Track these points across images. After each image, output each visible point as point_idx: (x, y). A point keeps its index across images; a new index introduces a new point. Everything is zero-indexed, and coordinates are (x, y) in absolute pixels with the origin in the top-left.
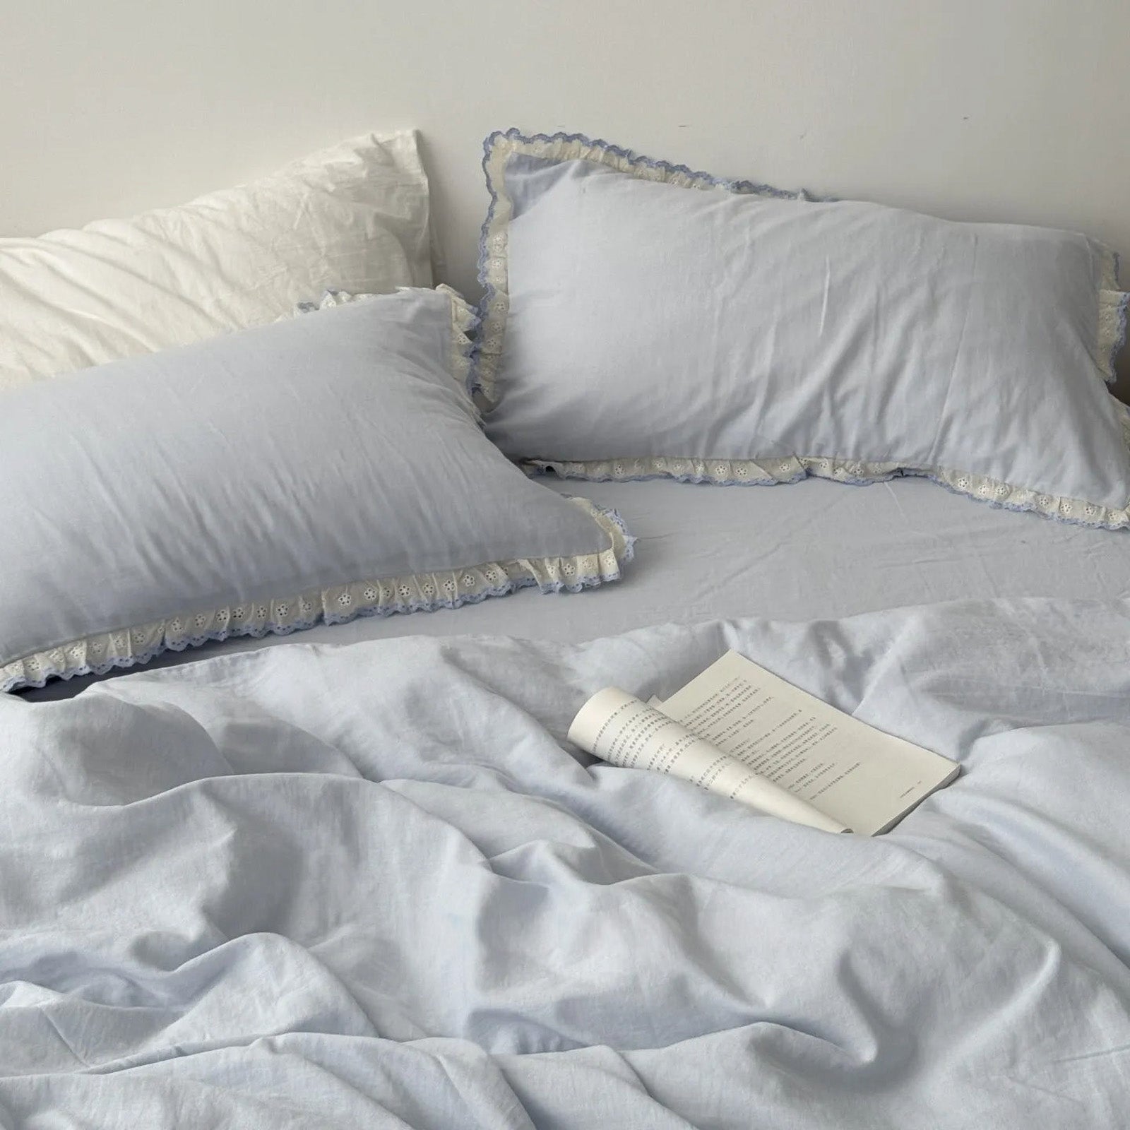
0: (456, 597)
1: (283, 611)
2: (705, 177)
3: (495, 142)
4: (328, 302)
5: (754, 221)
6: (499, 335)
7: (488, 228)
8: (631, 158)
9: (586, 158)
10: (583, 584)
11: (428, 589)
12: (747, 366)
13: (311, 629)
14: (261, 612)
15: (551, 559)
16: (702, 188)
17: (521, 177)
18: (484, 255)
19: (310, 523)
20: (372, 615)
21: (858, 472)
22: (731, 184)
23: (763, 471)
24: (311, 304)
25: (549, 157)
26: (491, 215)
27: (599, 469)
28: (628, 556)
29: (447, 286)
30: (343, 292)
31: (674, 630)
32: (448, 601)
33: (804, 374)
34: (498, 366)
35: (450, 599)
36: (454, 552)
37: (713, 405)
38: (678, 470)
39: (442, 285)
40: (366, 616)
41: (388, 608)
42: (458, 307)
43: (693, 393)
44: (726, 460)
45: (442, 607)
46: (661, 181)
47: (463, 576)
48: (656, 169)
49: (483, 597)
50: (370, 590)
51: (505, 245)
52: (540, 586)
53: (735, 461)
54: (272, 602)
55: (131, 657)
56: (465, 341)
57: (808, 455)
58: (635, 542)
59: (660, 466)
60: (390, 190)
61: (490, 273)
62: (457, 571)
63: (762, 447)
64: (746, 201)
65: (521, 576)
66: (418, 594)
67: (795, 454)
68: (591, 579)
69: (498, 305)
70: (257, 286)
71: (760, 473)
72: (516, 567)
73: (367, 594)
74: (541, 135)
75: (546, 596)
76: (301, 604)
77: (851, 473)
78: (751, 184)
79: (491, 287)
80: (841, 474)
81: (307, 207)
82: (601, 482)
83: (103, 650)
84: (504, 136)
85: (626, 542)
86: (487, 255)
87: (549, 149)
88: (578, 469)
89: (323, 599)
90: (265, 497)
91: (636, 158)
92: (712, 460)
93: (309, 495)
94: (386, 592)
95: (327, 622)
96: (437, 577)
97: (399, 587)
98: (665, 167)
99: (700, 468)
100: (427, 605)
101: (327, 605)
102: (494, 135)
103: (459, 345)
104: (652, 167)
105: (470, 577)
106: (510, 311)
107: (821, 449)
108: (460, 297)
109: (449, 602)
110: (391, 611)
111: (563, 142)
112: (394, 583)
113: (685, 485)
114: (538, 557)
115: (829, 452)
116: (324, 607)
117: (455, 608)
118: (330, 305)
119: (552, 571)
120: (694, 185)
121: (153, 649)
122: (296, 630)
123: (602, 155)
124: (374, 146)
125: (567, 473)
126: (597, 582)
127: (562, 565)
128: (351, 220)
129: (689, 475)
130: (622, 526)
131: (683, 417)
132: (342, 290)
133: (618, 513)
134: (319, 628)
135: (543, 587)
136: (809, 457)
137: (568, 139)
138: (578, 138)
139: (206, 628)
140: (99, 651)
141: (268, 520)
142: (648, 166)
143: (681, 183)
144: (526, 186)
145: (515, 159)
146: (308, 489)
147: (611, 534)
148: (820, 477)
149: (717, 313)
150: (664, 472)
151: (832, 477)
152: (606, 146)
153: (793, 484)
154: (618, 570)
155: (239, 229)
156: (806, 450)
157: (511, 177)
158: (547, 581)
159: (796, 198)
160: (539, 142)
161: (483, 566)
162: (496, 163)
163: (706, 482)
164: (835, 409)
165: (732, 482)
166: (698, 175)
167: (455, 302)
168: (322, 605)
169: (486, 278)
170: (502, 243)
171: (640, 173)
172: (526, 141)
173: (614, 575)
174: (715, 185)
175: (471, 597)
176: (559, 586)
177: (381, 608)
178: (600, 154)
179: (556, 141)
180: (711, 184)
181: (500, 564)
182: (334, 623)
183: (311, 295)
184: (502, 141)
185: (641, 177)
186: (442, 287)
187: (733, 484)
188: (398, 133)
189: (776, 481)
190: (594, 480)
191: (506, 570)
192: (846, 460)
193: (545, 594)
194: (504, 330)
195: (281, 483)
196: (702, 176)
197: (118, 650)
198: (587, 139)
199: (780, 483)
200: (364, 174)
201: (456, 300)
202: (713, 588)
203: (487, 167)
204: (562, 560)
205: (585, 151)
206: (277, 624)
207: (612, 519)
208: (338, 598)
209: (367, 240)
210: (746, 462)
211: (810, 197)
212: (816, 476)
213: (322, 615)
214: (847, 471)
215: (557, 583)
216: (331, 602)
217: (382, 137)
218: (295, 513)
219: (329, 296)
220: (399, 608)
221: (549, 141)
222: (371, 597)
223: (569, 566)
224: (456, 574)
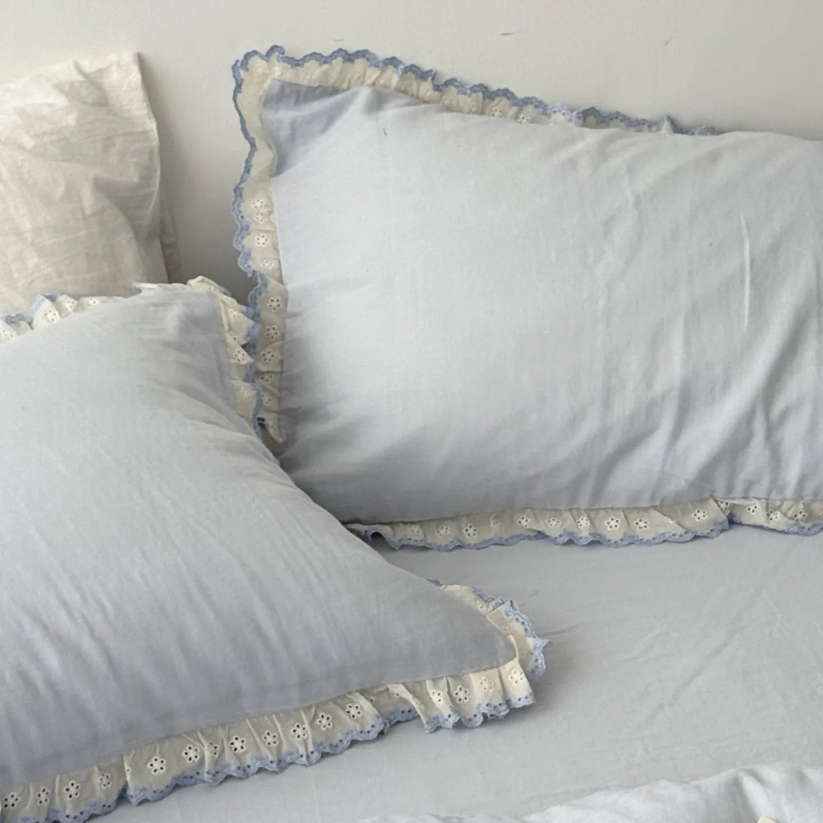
0: (311, 748)
1: (73, 790)
2: (536, 104)
3: (249, 66)
4: (45, 313)
5: (631, 168)
6: (277, 343)
7: (242, 189)
8: (436, 82)
9: (373, 84)
10: (485, 715)
11: (270, 739)
12: (648, 378)
13: (110, 812)
14: (43, 796)
15: (435, 680)
16: (533, 121)
17: (286, 115)
18: (242, 229)
20: (194, 784)
21: (800, 516)
22: (575, 113)
23: (671, 522)
24: (20, 317)
25: (324, 84)
26: (247, 170)
27: (443, 532)
28: (537, 667)
29: (206, 279)
30: (64, 296)
31: (679, 793)
32: (300, 754)
33: (727, 383)
34: (281, 389)
35: (302, 751)
36: (306, 681)
37: (604, 433)
38: (553, 527)
39: (200, 278)
40: (185, 786)
41: (217, 772)
42: (230, 310)
43: (575, 420)
44: (618, 509)
45: (292, 763)
46: (477, 113)
47: (315, 716)
48: (470, 96)
49: (346, 743)
50: (190, 748)
51: (270, 213)
52: (424, 720)
53: (632, 509)
54: (58, 779)
56: (244, 358)
57: (731, 496)
58: (545, 647)
59: (526, 522)
60: (108, 141)
61: (253, 255)
62: (307, 709)
63: (671, 488)
64: (611, 139)
65: (392, 709)
66: (258, 748)
67: (712, 496)
68: (495, 707)
69: (272, 301)
71: (668, 525)
72: (385, 694)
73: (186, 754)
74: (315, 53)
75: (434, 735)
76: (97, 779)
77: (791, 518)
78: (598, 112)
79: (262, 276)
80: (778, 520)
82: (450, 551)
84: (262, 57)
85: (532, 648)
86: (246, 229)
87: (325, 74)
88: (414, 533)
89: (127, 768)
91: (443, 81)
92: (599, 509)
93: (106, 616)
94: (213, 749)
95: (134, 800)
96: (278, 718)
97: (229, 739)
98: (483, 93)
99: (584, 523)
100: (272, 762)
101: (132, 775)
102: (248, 56)
103: (239, 366)
104: (465, 93)
105: (326, 717)
106: (290, 308)
107: (749, 486)
108: (225, 293)
109: (302, 756)
110: (221, 776)
111: (343, 62)
112: (221, 733)
113: (566, 548)
114: (417, 680)
115: (761, 489)
116: (128, 778)
117: (311, 764)
118: (50, 316)
119: (439, 699)
120: (521, 116)
122: (92, 817)
123: (395, 79)
124: (81, 79)
125: (401, 540)
126: (504, 711)
127: (452, 688)
128: (62, 188)
129: (571, 534)
130: (523, 623)
131: (560, 455)
132: (62, 294)
133: (515, 604)
134: (122, 810)
135: (428, 723)
136: (733, 499)
137: (349, 58)
138: (364, 56)
141: (52, 659)
142: (458, 93)
143: (503, 114)
144: (293, 127)
145: (276, 90)
146: (103, 609)
147: (512, 638)
148: (747, 525)
149: (601, 303)
150: (533, 531)
151: (766, 525)
152: (401, 67)
153: (713, 538)
154: (530, 691)
156: (730, 488)
157: (272, 115)
158: (433, 714)
159: (659, 129)
160: (312, 64)
161: (341, 700)
162: (251, 95)
163: (596, 542)
164: (770, 431)
165: (631, 541)
166: (526, 101)
167: (224, 302)
168: (126, 776)
169: (250, 263)
170: (264, 210)
171: (447, 102)
172: (296, 63)
173: (526, 698)
174: (550, 116)
175: (331, 746)
176: (454, 719)
177: (208, 773)
178: (393, 78)
179: (334, 62)
180: (545, 113)
181: (363, 692)
182: (144, 801)
183: (19, 303)
184: (258, 64)
185: (449, 109)
186: (202, 281)
187: (633, 543)
188: (113, 57)
189: (690, 536)
190: (439, 549)
191: (372, 700)
192: (783, 500)
193: (431, 733)
194: (283, 335)
195: (65, 605)
196: (532, 103)
198: (375, 58)
199: (696, 537)
200: (71, 120)
201: (226, 301)
202: (662, 706)
203: (238, 102)
204: (450, 679)
205: (373, 74)
206: (65, 810)
207: (507, 615)
208: (146, 764)
209: (84, 218)
210: (646, 509)
211: (677, 128)
212: (740, 524)
213: (124, 790)
214: (785, 515)
215: (450, 716)
216: (138, 770)
217: (89, 65)
218: (89, 646)
219: (47, 303)
220: (232, 770)
221: (325, 62)
222: (193, 758)
223: (461, 689)
224: (306, 713)
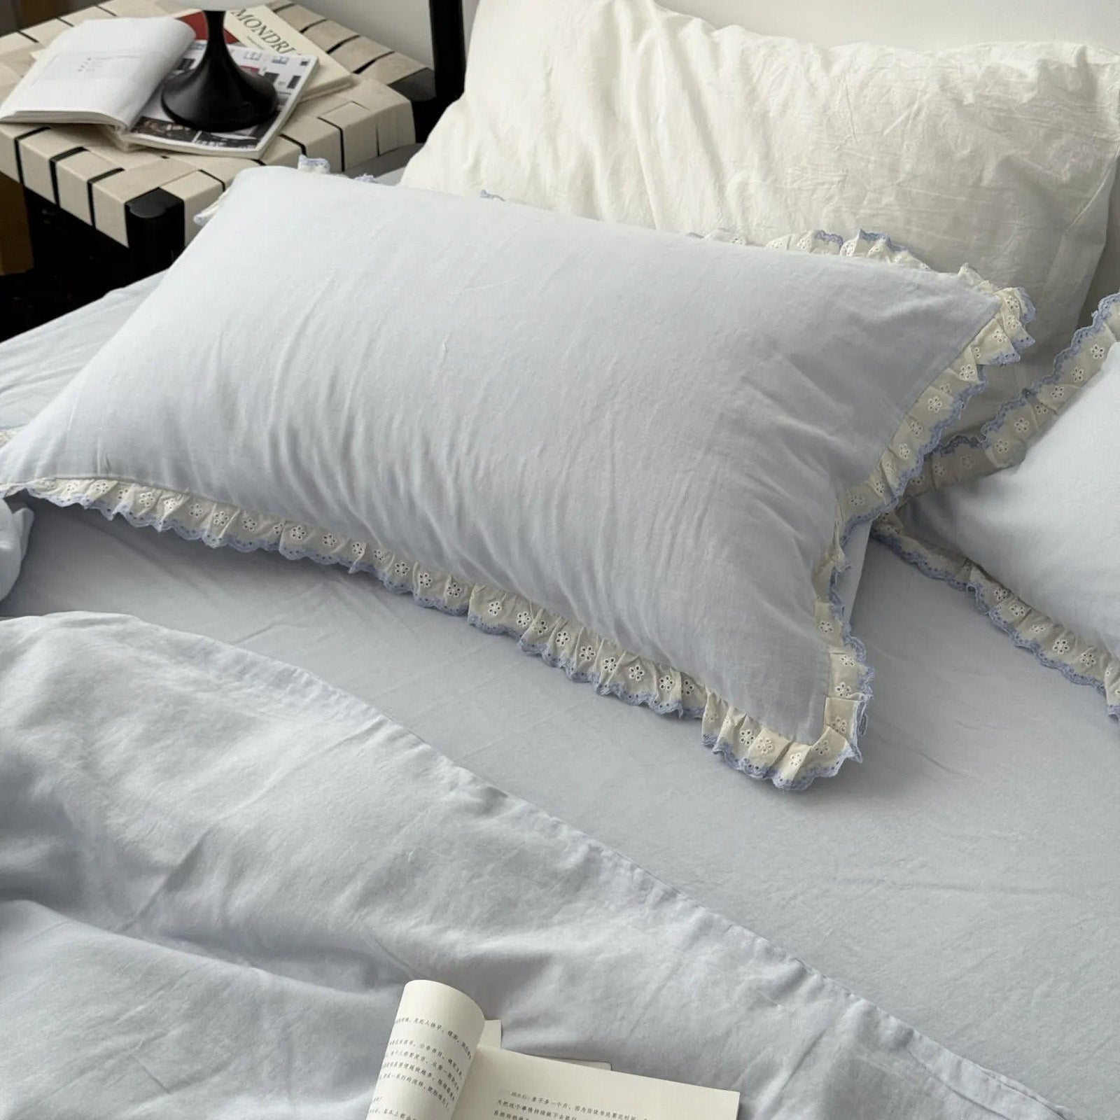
0: (607, 683)
1: (425, 580)
6: (1074, 387)
11: (586, 653)
14: (401, 568)
19: (460, 508)
32: (598, 680)
34: (1042, 425)
35: (601, 679)
40: (512, 638)
41: (532, 646)
45: (589, 683)
47: (632, 664)
49: (640, 700)
50: (525, 615)
54: (417, 565)
55: (220, 539)
56: (971, 376)
60: (1055, 132)
62: (629, 654)
66: (574, 651)
70: (795, 186)
73: (520, 616)
76: (447, 585)
81: (918, 113)
83: (202, 515)
89: (473, 594)
90: (426, 454)
94: (540, 627)
95: (469, 620)
96: (604, 646)
97: (559, 631)
100: (573, 669)
101: (474, 603)
103: (955, 380)
105: (640, 670)
109: (598, 683)
110: (533, 650)
112: (557, 622)
114: (727, 699)
116: (471, 603)
117: (599, 693)
121: (263, 542)
122: (433, 608)
127: (743, 726)
128: (966, 152)
134: (459, 621)
135: (705, 736)
139: (336, 550)
140: (197, 515)
146: (476, 468)
154: (792, 778)
155: (826, 108)
158: (715, 732)
161: (664, 669)
168: (470, 599)
175: (625, 693)
177: (525, 641)
181: (683, 676)
182: (475, 626)
191: (684, 688)
197: (212, 525)
200: (1026, 97)
204: (747, 719)
206: (416, 589)
208: (488, 602)
209: (977, 186)
213: (466, 609)
216: (480, 601)
219: (857, 238)
220: (546, 653)
222: (522, 622)
223: (749, 733)
224: (626, 657)
